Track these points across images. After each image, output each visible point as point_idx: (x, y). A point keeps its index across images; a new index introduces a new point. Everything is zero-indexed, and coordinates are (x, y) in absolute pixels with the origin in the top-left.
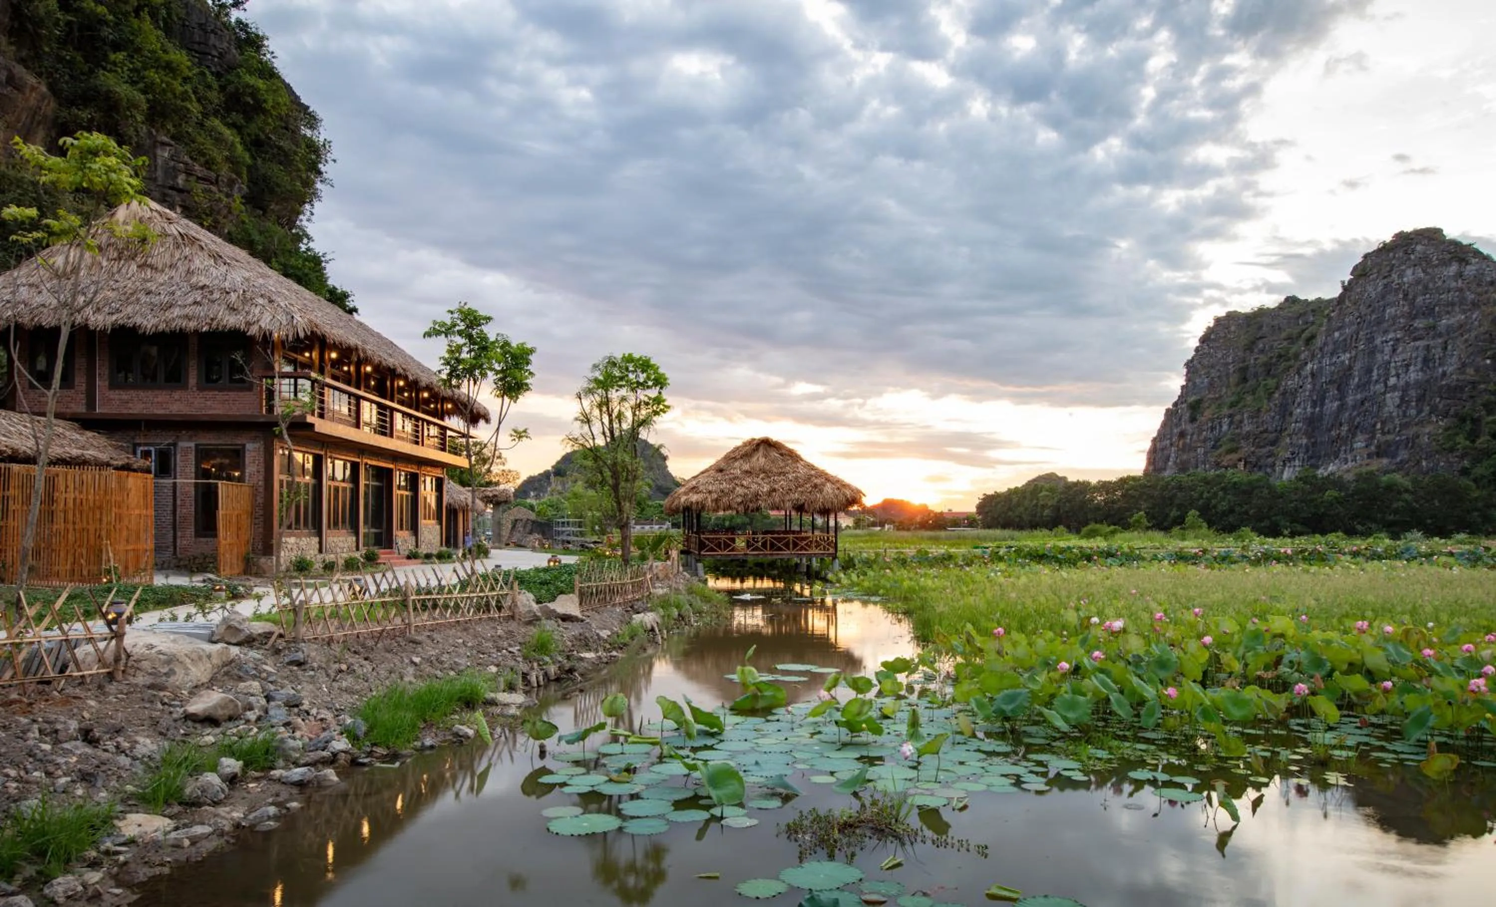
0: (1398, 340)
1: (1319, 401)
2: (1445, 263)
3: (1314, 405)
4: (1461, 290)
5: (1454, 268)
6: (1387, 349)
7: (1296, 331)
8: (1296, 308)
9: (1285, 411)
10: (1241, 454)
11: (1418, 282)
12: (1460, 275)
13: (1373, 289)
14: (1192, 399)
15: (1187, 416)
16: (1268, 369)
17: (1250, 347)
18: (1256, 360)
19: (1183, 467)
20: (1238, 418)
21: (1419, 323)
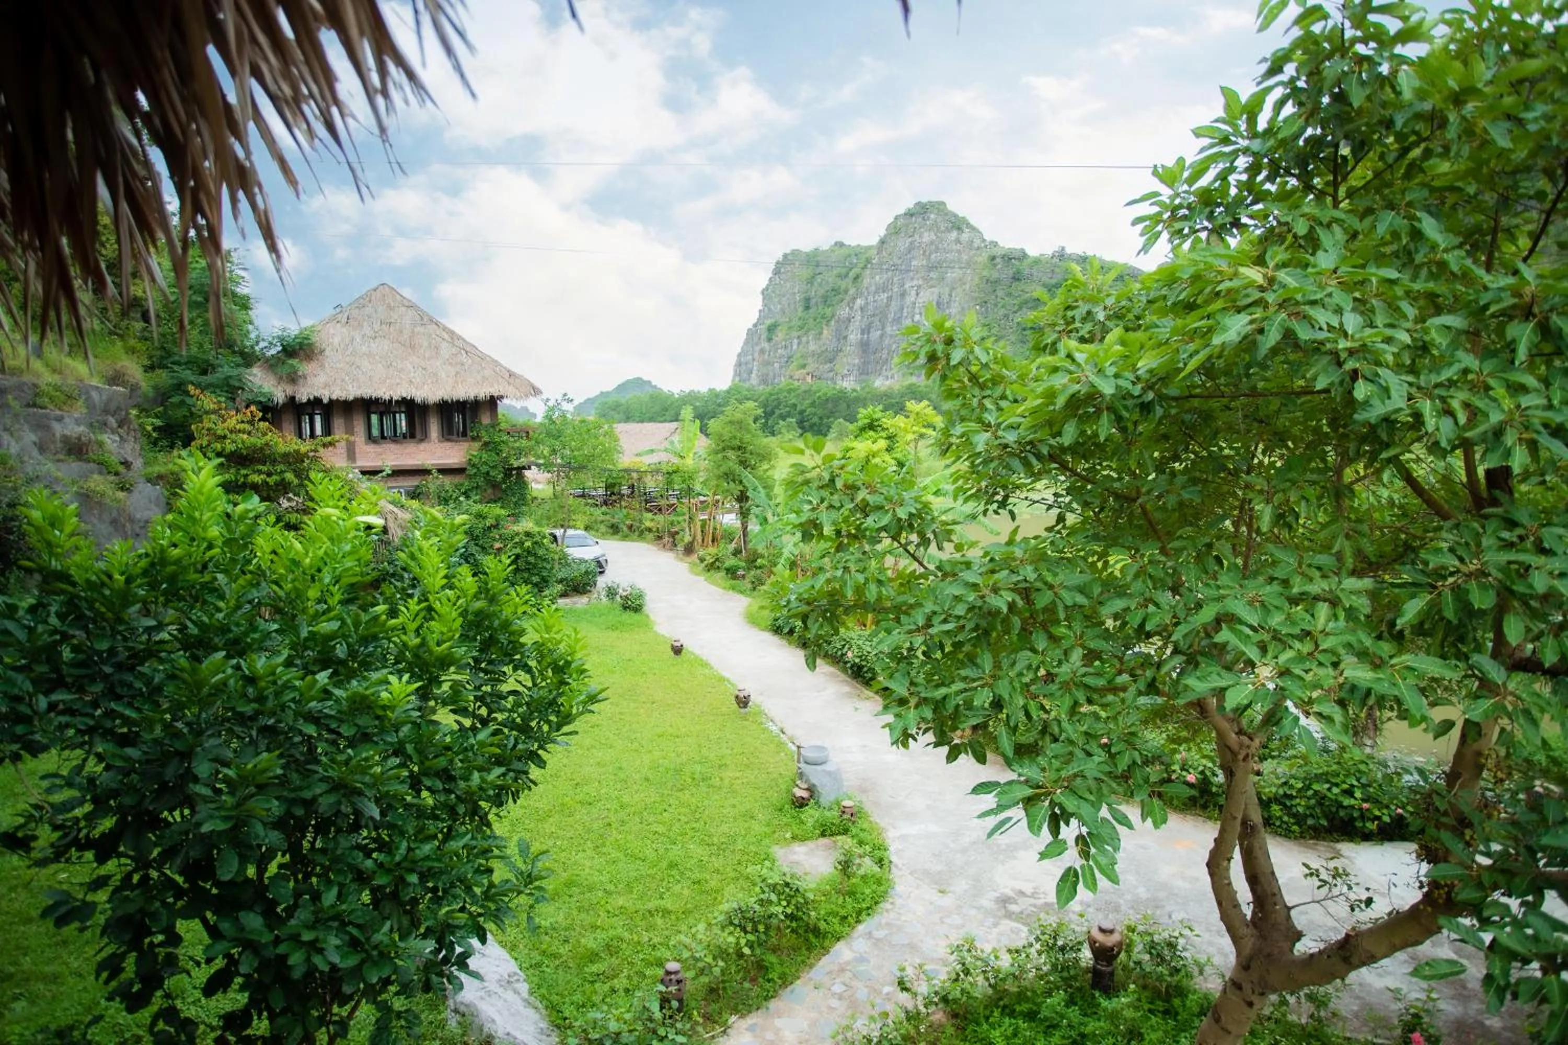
0: (919, 287)
1: (866, 330)
2: (948, 230)
3: (863, 333)
4: (959, 252)
5: (954, 234)
6: (913, 293)
7: (844, 271)
8: (843, 251)
9: (842, 337)
10: (808, 369)
11: (932, 243)
12: (958, 241)
13: (902, 244)
14: (769, 322)
15: (764, 337)
16: (825, 300)
17: (810, 281)
18: (816, 292)
19: (764, 381)
20: (804, 339)
21: (933, 275)
